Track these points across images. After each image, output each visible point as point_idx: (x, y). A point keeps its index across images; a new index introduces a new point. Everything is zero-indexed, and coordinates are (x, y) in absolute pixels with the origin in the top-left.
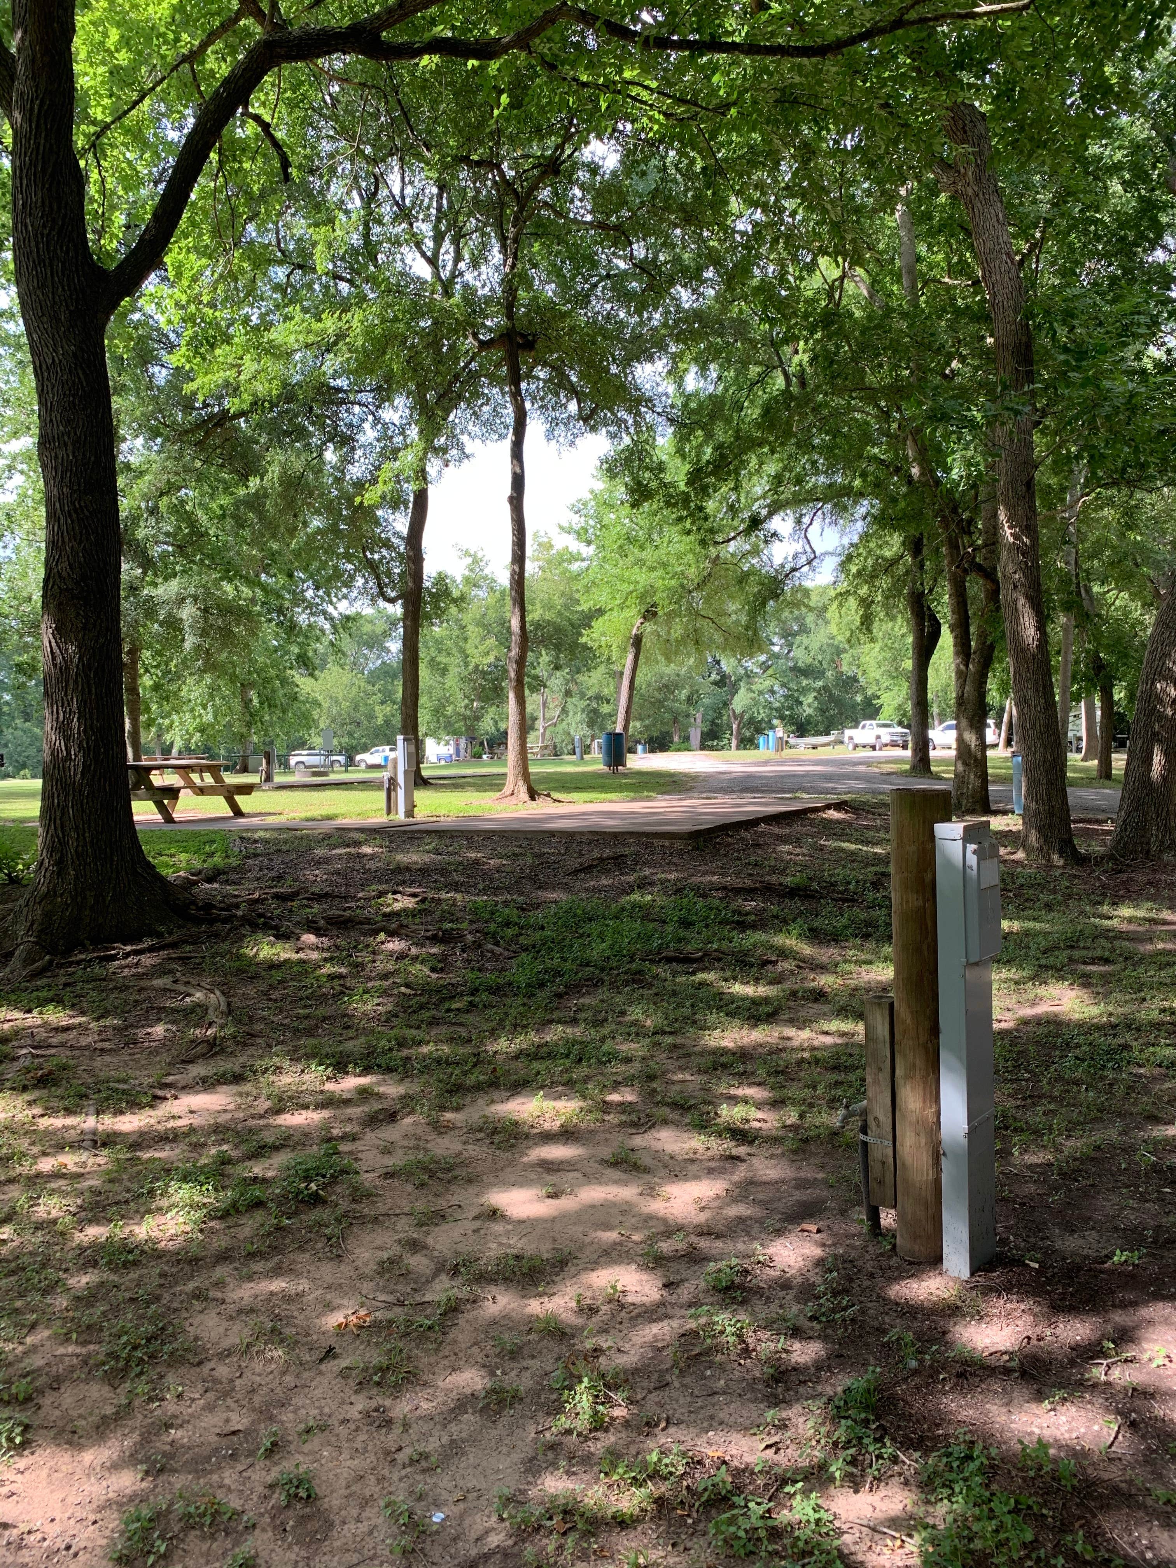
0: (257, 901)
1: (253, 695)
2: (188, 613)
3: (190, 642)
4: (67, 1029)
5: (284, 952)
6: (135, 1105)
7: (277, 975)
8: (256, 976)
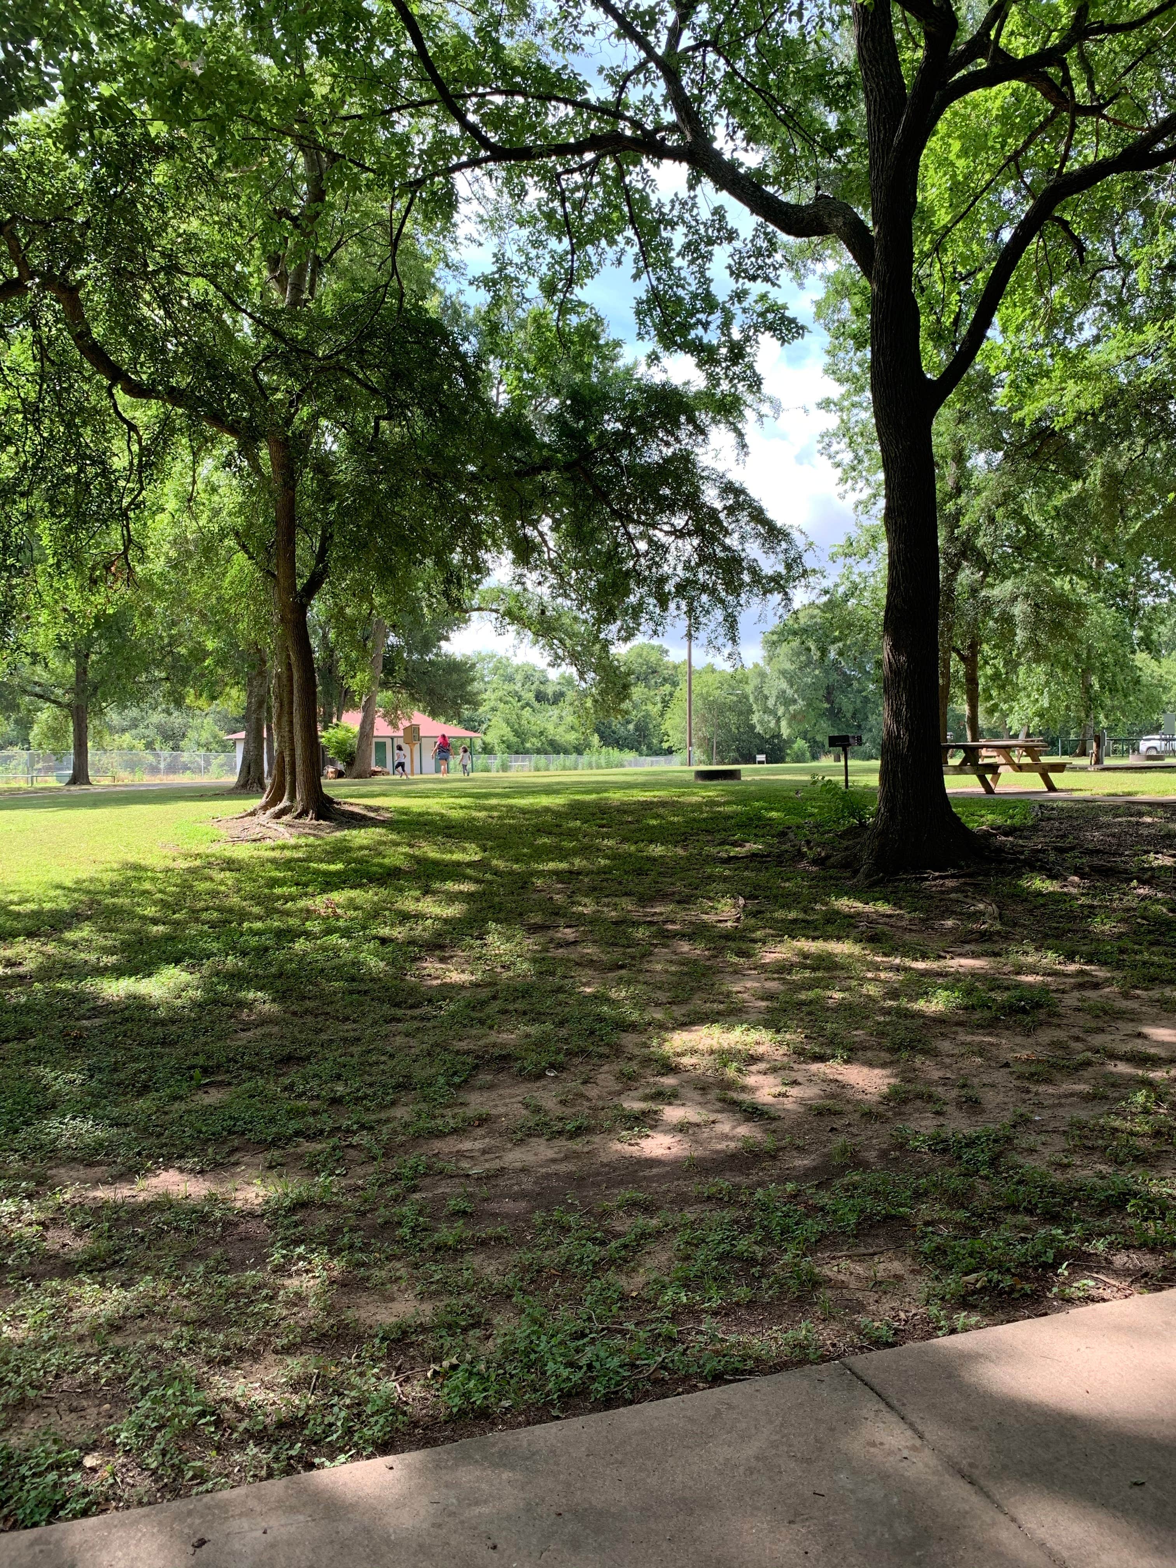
0: (1039, 851)
1: (1094, 680)
2: (1019, 610)
3: (1021, 636)
4: (890, 916)
5: (1049, 886)
6: (924, 957)
7: (1041, 901)
8: (1026, 900)
